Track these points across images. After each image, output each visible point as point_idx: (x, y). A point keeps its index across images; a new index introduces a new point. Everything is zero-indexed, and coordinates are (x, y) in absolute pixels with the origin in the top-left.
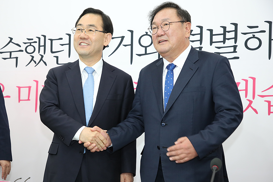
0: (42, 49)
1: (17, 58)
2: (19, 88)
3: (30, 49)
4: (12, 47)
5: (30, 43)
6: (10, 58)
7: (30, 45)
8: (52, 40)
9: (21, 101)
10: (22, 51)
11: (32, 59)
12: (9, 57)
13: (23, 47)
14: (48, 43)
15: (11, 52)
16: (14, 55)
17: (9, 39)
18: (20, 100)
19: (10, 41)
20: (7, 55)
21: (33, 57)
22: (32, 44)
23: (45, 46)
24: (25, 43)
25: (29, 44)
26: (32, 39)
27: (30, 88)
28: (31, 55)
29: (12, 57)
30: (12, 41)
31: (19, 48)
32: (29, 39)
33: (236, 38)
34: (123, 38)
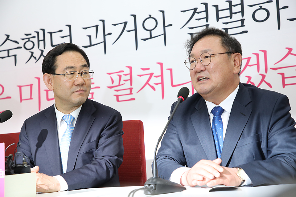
0: (42, 43)
1: (15, 56)
2: (20, 87)
3: (29, 45)
4: (9, 45)
5: (29, 39)
6: (8, 56)
7: (29, 41)
8: (51, 33)
9: (23, 101)
10: (21, 48)
11: (32, 56)
13: (21, 44)
14: (48, 36)
15: (8, 51)
16: (12, 52)
17: (6, 37)
18: (21, 100)
19: (7, 39)
20: (5, 54)
21: (32, 53)
23: (44, 40)
24: (23, 39)
25: (27, 40)
26: (31, 34)
27: (31, 86)
28: (31, 51)
29: (10, 55)
30: (9, 38)
31: (17, 45)
32: (27, 35)
33: (242, 11)
34: (125, 23)
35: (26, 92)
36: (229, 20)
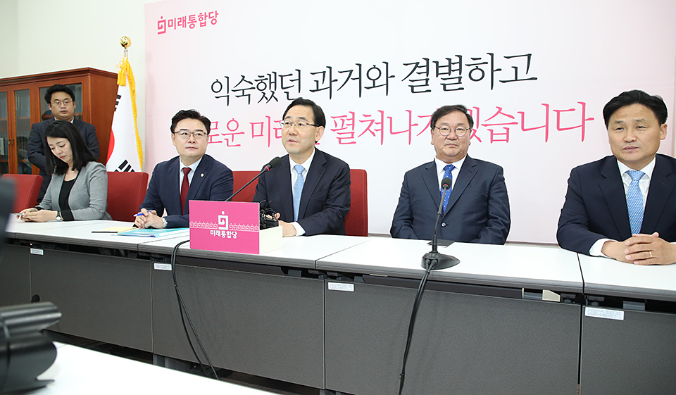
0: (273, 85)
1: (249, 95)
2: (253, 124)
3: (262, 86)
4: (244, 85)
5: (262, 80)
6: (243, 95)
7: (262, 82)
8: (282, 77)
10: (254, 88)
11: (264, 96)
13: (255, 85)
14: (279, 79)
15: (243, 90)
16: (246, 92)
17: (242, 77)
18: (253, 136)
19: (243, 79)
20: (240, 93)
21: (264, 94)
23: (275, 82)
24: (257, 81)
25: (260, 81)
26: (263, 76)
27: (262, 123)
28: (263, 91)
30: (245, 79)
31: (251, 86)
32: (260, 77)
33: (460, 70)
34: (351, 71)
35: (257, 128)
36: (447, 76)
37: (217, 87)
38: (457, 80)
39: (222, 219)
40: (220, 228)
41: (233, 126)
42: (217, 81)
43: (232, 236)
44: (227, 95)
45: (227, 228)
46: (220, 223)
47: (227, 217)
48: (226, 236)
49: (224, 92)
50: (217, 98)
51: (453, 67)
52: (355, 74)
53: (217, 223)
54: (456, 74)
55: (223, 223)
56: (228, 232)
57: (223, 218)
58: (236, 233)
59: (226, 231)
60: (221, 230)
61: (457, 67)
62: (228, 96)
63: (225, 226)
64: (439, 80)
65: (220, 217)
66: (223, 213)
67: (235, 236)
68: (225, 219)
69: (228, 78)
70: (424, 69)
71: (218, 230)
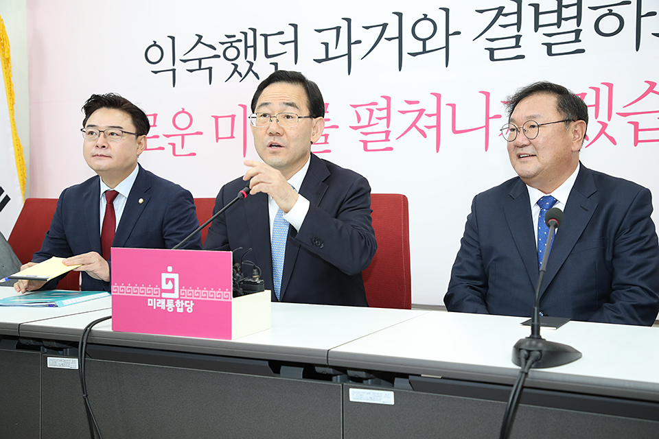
0: (250, 51)
1: (210, 69)
2: (216, 118)
3: (231, 53)
4: (202, 51)
5: (231, 43)
6: (200, 69)
7: (232, 46)
8: (266, 36)
9: (219, 140)
10: (219, 56)
11: (235, 70)
12: (198, 68)
13: (220, 51)
14: (260, 40)
15: (200, 60)
16: (205, 64)
17: (198, 38)
18: (218, 138)
19: (199, 41)
20: (195, 65)
21: (236, 66)
22: (234, 44)
23: (255, 46)
24: (223, 43)
25: (229, 45)
26: (234, 36)
27: (233, 117)
28: (233, 62)
29: (202, 67)
30: (202, 41)
31: (213, 53)
32: (228, 37)
33: (579, 17)
34: (385, 26)
35: (225, 124)
36: (554, 29)
37: (154, 54)
38: (572, 37)
39: (167, 280)
40: (164, 295)
41: (183, 121)
42: (155, 44)
43: (185, 308)
44: (172, 68)
45: (176, 295)
46: (164, 286)
47: (176, 276)
48: (175, 308)
49: (167, 63)
50: (156, 72)
51: (566, 13)
52: (392, 31)
53: (160, 286)
54: (571, 25)
55: (170, 286)
56: (178, 302)
57: (170, 278)
58: (192, 304)
59: (175, 300)
60: (166, 299)
61: (573, 11)
62: (174, 70)
63: (172, 291)
64: (540, 37)
65: (164, 276)
66: (170, 269)
67: (190, 310)
68: (173, 280)
69: (173, 38)
70: (514, 19)
71: (161, 298)
